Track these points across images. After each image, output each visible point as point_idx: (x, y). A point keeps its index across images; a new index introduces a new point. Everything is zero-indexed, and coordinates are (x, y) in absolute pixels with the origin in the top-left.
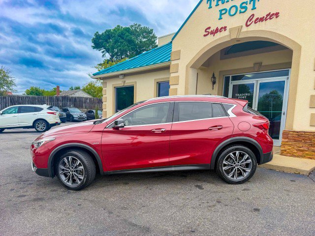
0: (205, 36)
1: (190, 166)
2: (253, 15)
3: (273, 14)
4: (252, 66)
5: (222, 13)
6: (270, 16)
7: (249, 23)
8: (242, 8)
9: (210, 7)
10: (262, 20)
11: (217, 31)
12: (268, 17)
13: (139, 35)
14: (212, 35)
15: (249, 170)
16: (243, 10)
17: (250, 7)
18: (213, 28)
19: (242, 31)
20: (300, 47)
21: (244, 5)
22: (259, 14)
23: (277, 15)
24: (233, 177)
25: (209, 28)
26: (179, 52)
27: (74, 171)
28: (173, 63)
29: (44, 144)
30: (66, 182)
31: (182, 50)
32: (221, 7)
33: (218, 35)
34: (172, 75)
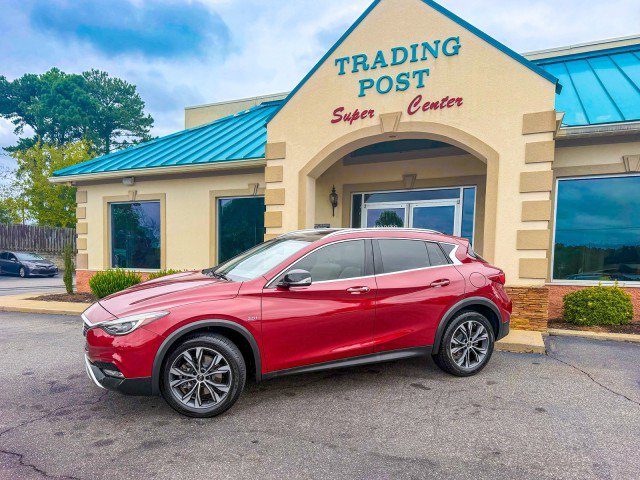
0: (333, 122)
1: (403, 351)
2: (420, 96)
3: (453, 99)
4: (401, 179)
5: (365, 85)
6: (448, 102)
7: (413, 109)
8: (400, 82)
9: (342, 73)
10: (434, 106)
11: (356, 116)
12: (446, 103)
13: (104, 95)
14: (348, 123)
15: (484, 351)
16: (402, 86)
17: (414, 82)
18: (349, 110)
19: (402, 120)
20: (497, 156)
21: (404, 78)
22: (429, 96)
23: (459, 101)
24: (464, 364)
25: (342, 109)
26: (283, 145)
27: (207, 378)
28: (270, 164)
29: (141, 327)
30: (185, 402)
31: (289, 143)
32: (362, 75)
33: (358, 124)
34: (269, 187)
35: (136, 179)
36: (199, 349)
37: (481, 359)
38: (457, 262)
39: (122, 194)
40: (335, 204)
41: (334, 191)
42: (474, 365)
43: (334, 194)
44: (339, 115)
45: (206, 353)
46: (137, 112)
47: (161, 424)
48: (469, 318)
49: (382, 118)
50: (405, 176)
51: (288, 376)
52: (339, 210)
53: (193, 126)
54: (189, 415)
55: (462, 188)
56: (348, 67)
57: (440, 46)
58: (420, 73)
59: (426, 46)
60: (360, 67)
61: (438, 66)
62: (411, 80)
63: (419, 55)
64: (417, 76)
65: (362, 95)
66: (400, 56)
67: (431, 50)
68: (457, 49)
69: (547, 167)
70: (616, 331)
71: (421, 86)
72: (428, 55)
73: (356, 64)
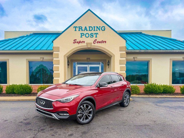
0: (74, 43)
2: (96, 40)
4: (86, 59)
5: (82, 35)
6: (103, 42)
7: (95, 42)
8: (91, 35)
9: (76, 30)
10: (100, 42)
11: (80, 42)
14: (78, 44)
16: (92, 36)
17: (95, 36)
18: (78, 40)
19: (92, 45)
20: (114, 56)
21: (92, 34)
23: (105, 42)
24: (126, 104)
25: (76, 40)
26: (59, 48)
28: (54, 53)
29: (73, 99)
30: (81, 121)
31: (60, 47)
32: (81, 32)
33: (81, 44)
34: (54, 59)
37: (128, 102)
40: (69, 65)
43: (68, 62)
44: (75, 41)
45: (86, 106)
48: (127, 93)
49: (87, 44)
50: (87, 58)
55: (101, 62)
56: (77, 29)
57: (101, 28)
58: (96, 34)
59: (97, 27)
60: (80, 30)
61: (100, 32)
62: (94, 35)
63: (96, 29)
64: (95, 34)
65: (81, 37)
66: (91, 29)
68: (104, 29)
70: (139, 95)
71: (96, 37)
72: (98, 29)
73: (79, 29)
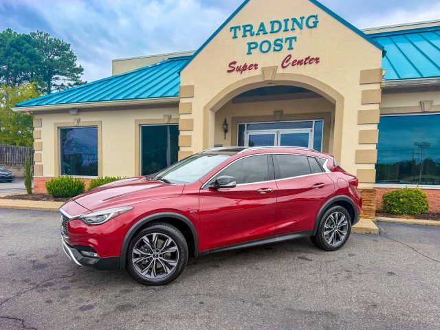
0: (229, 71)
2: (290, 56)
3: (313, 59)
4: (272, 114)
5: (251, 46)
7: (285, 64)
8: (276, 45)
9: (235, 37)
10: (300, 63)
11: (245, 68)
12: (308, 61)
13: (47, 50)
14: (239, 72)
15: (345, 233)
16: (278, 48)
17: (286, 45)
18: (240, 64)
19: (278, 72)
20: (342, 98)
21: (279, 42)
22: (297, 55)
23: (317, 60)
24: (332, 242)
25: (235, 63)
26: (192, 87)
27: (161, 256)
28: (183, 101)
29: (112, 218)
30: (144, 274)
31: (196, 86)
32: (249, 39)
33: (247, 74)
34: (182, 117)
35: (80, 110)
36: (154, 235)
37: (343, 238)
38: (328, 171)
39: (68, 121)
40: (226, 131)
41: (225, 121)
42: (338, 243)
43: (225, 123)
44: (233, 67)
45: (159, 237)
46: (71, 63)
47: (126, 291)
48: (336, 210)
49: (263, 70)
50: (275, 112)
51: (217, 253)
52: (229, 135)
53: (118, 74)
54: (147, 283)
55: (314, 121)
56: (240, 33)
57: (305, 20)
58: (290, 39)
59: (294, 20)
60: (248, 34)
61: (302, 34)
62: (283, 44)
63: (290, 27)
64: (288, 41)
65: (249, 53)
66: (276, 27)
67: (298, 24)
68: (316, 23)
69: (376, 107)
71: (291, 48)
72: (296, 26)
73: (245, 31)
